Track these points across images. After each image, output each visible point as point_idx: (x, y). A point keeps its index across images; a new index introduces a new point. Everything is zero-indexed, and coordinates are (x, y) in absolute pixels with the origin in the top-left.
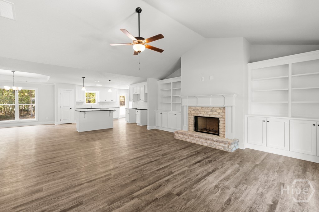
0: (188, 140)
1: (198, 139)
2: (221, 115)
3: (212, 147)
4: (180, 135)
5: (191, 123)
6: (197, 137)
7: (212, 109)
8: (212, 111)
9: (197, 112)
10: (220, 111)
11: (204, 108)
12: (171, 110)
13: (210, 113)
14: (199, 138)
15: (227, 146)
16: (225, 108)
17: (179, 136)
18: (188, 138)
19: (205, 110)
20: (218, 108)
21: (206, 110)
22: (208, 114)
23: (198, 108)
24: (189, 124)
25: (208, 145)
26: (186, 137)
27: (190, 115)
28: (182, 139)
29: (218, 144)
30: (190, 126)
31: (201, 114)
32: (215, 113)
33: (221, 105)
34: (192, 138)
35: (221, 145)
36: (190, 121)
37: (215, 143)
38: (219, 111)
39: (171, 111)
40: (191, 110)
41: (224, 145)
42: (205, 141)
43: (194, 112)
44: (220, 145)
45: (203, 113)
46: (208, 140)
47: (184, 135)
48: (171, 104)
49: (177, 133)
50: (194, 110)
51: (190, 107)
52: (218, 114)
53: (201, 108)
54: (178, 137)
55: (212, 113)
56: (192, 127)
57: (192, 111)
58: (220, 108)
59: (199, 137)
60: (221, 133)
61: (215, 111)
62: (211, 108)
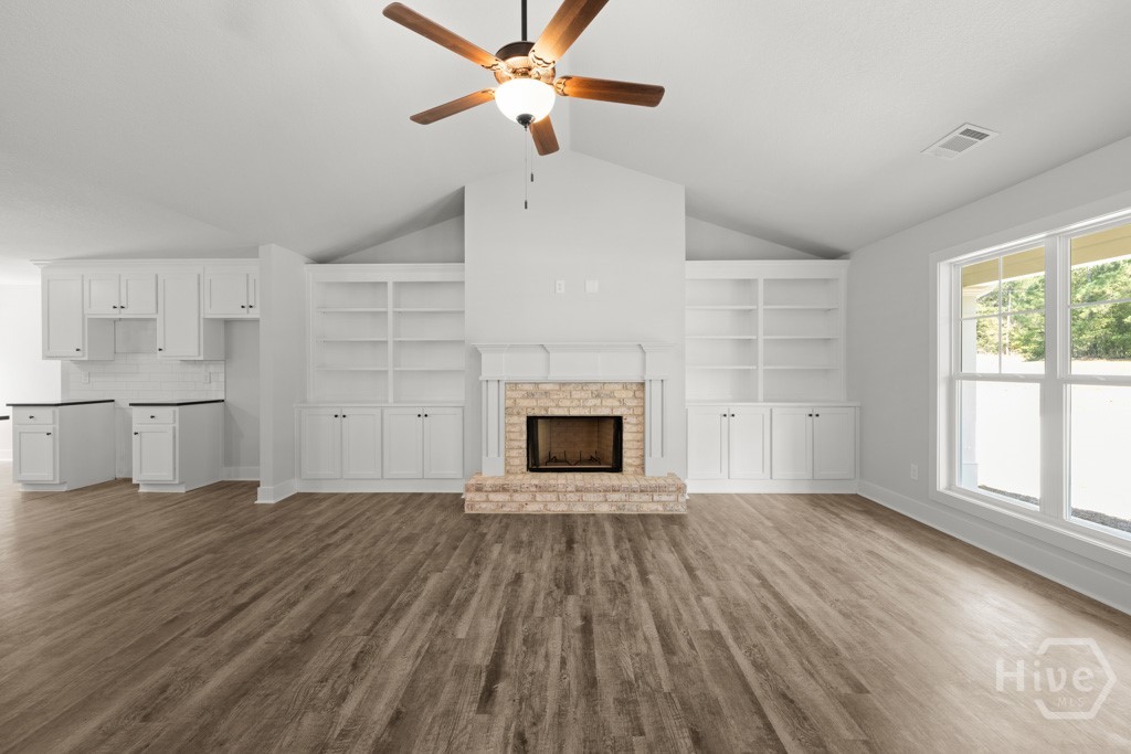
0: (532, 508)
1: (573, 497)
2: (629, 408)
3: (626, 512)
4: (492, 496)
5: (516, 444)
6: (569, 489)
7: (600, 389)
8: (598, 396)
9: (544, 402)
10: (624, 394)
11: (571, 387)
12: (391, 399)
13: (592, 402)
14: (577, 491)
15: (673, 498)
16: (643, 384)
17: (488, 501)
18: (534, 499)
19: (574, 392)
20: (620, 387)
21: (576, 395)
22: (584, 407)
23: (548, 387)
24: (508, 449)
25: (614, 508)
26: (518, 497)
27: (511, 415)
28: (506, 510)
29: (646, 497)
30: (514, 453)
31: (558, 406)
32: (609, 402)
33: (634, 376)
34: (549, 497)
35: (656, 498)
36: (513, 436)
37: (635, 497)
38: (624, 396)
39: (387, 401)
40: (514, 394)
41: (665, 498)
42: (601, 499)
43: (532, 403)
44: (653, 501)
45: (568, 403)
46: (614, 491)
47: (516, 491)
48: (391, 374)
49: (479, 489)
50: (530, 395)
51: (513, 385)
52: (618, 404)
53: (557, 387)
54: (484, 505)
55: (598, 402)
56: (520, 457)
57: (523, 398)
58: (625, 386)
59: (576, 486)
60: (630, 461)
61: (611, 396)
62: (594, 388)
